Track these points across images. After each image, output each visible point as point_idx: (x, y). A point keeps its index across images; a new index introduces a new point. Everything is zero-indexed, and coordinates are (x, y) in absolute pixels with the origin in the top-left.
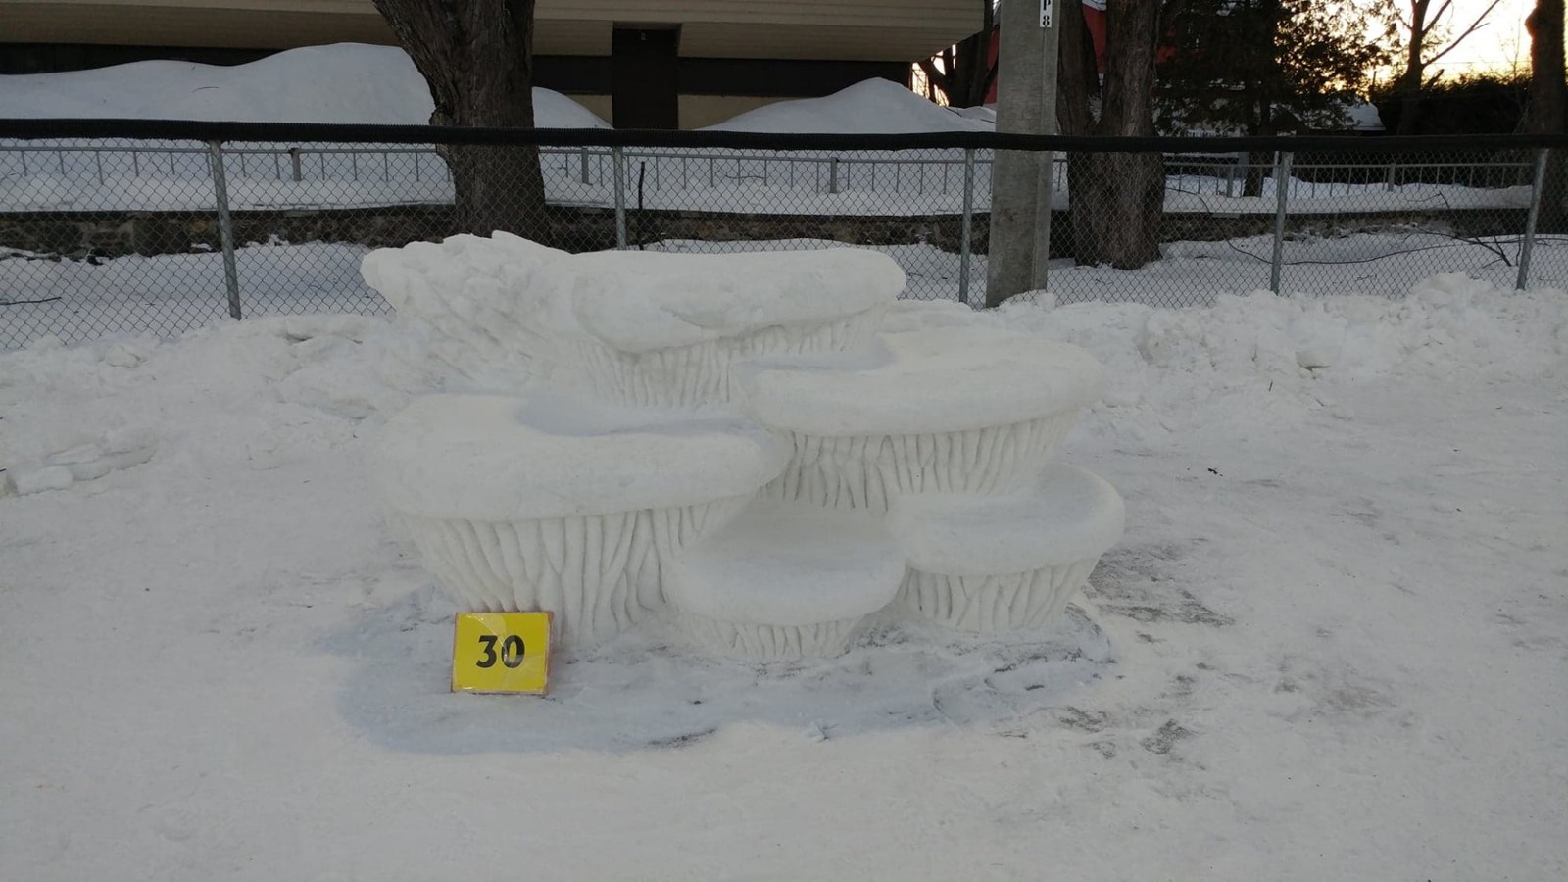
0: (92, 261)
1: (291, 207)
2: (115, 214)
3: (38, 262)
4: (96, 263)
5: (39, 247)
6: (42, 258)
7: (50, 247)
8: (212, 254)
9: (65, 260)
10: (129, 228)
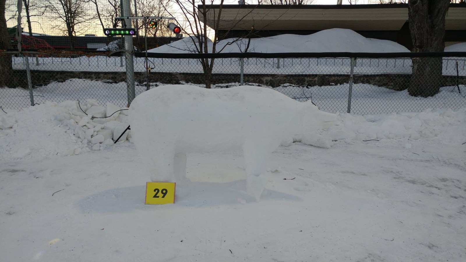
0: (307, 87)
1: (357, 74)
2: (313, 75)
3: (295, 88)
4: (308, 88)
5: (296, 84)
6: (296, 86)
7: (298, 84)
8: (335, 86)
9: (301, 87)
10: (316, 79)
